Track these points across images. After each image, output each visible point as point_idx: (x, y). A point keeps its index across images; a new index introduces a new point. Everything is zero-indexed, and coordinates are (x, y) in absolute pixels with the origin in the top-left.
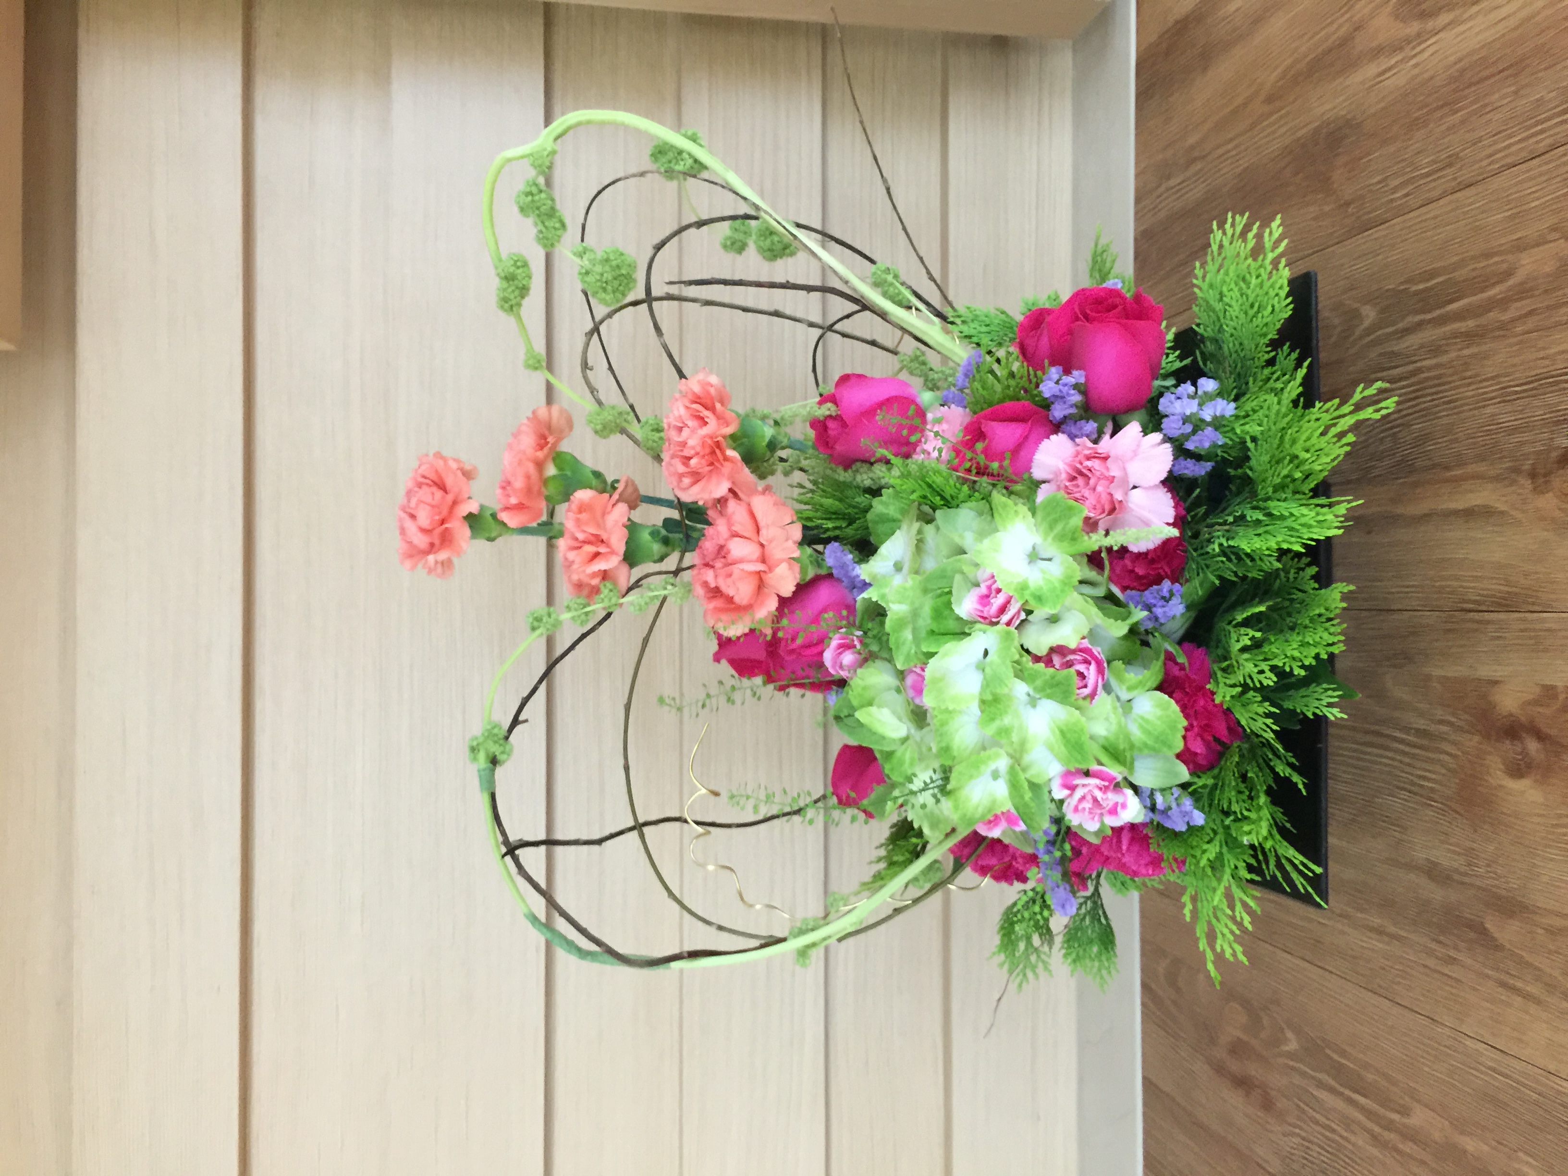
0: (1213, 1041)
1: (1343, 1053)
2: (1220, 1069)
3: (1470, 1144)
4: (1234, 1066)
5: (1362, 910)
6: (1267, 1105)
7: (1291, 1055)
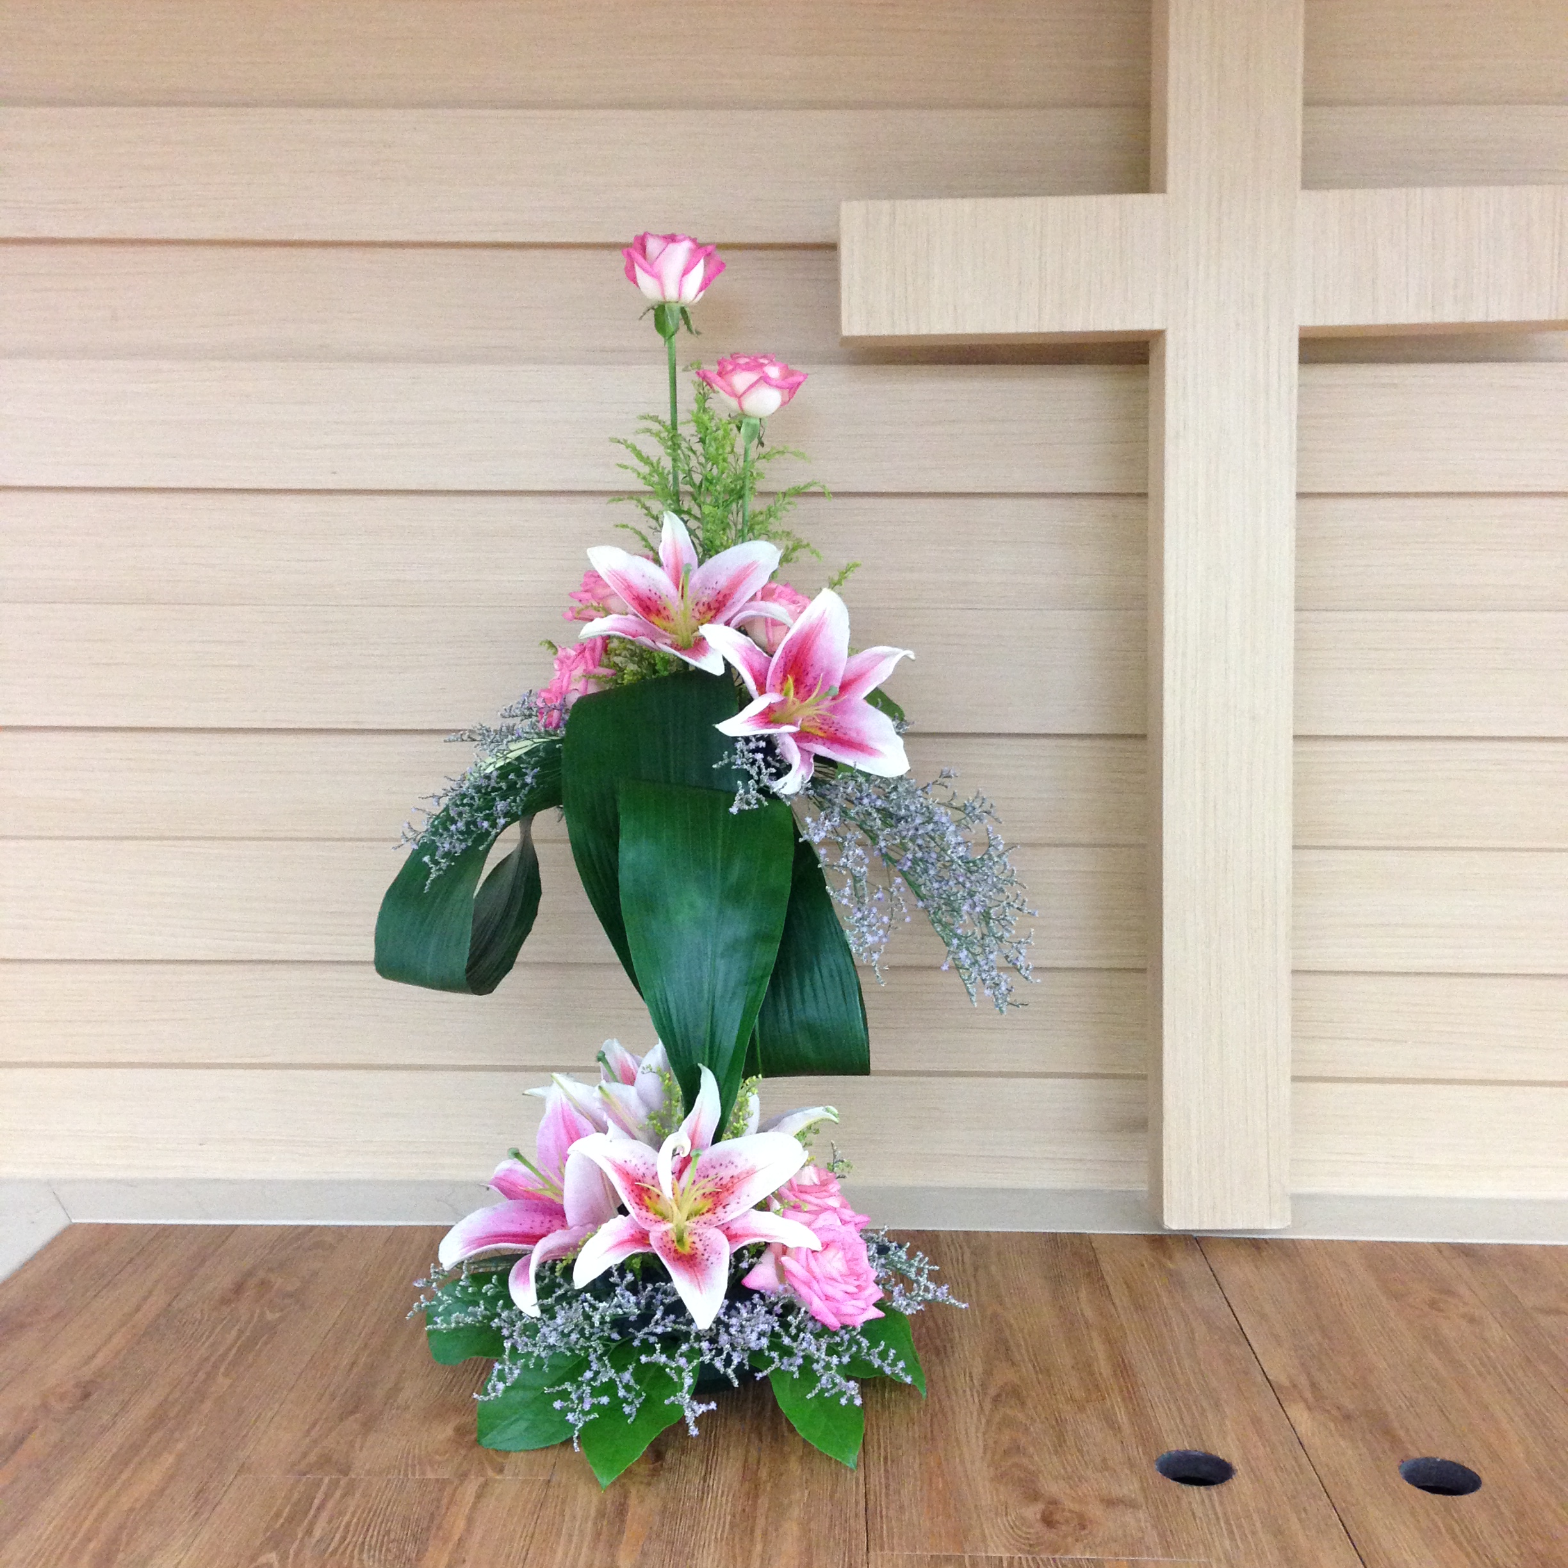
0: (270, 1270)
1: (266, 1343)
2: (250, 1274)
3: (207, 1406)
4: (253, 1282)
5: (369, 1356)
6: (225, 1301)
7: (262, 1314)
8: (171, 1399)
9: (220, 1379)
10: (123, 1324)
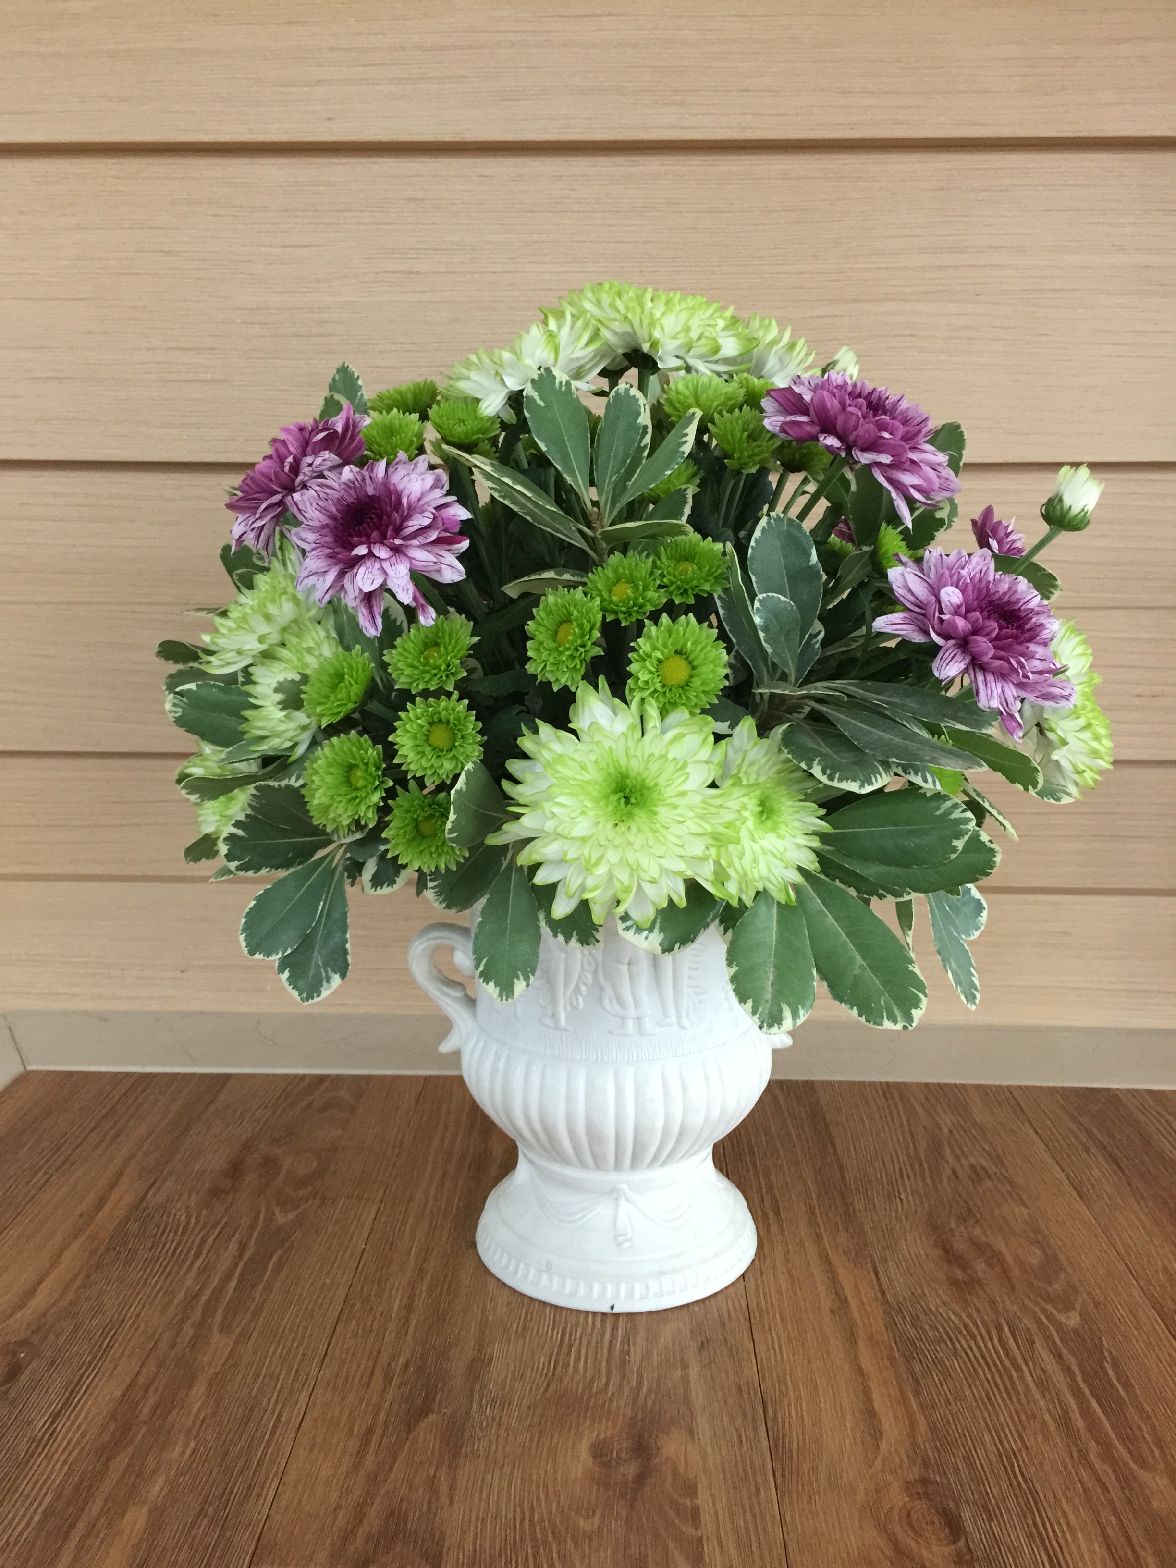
8: (141, 1380)
9: (216, 1337)
10: (78, 1232)
